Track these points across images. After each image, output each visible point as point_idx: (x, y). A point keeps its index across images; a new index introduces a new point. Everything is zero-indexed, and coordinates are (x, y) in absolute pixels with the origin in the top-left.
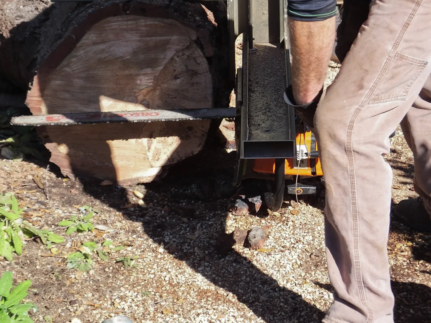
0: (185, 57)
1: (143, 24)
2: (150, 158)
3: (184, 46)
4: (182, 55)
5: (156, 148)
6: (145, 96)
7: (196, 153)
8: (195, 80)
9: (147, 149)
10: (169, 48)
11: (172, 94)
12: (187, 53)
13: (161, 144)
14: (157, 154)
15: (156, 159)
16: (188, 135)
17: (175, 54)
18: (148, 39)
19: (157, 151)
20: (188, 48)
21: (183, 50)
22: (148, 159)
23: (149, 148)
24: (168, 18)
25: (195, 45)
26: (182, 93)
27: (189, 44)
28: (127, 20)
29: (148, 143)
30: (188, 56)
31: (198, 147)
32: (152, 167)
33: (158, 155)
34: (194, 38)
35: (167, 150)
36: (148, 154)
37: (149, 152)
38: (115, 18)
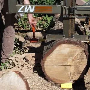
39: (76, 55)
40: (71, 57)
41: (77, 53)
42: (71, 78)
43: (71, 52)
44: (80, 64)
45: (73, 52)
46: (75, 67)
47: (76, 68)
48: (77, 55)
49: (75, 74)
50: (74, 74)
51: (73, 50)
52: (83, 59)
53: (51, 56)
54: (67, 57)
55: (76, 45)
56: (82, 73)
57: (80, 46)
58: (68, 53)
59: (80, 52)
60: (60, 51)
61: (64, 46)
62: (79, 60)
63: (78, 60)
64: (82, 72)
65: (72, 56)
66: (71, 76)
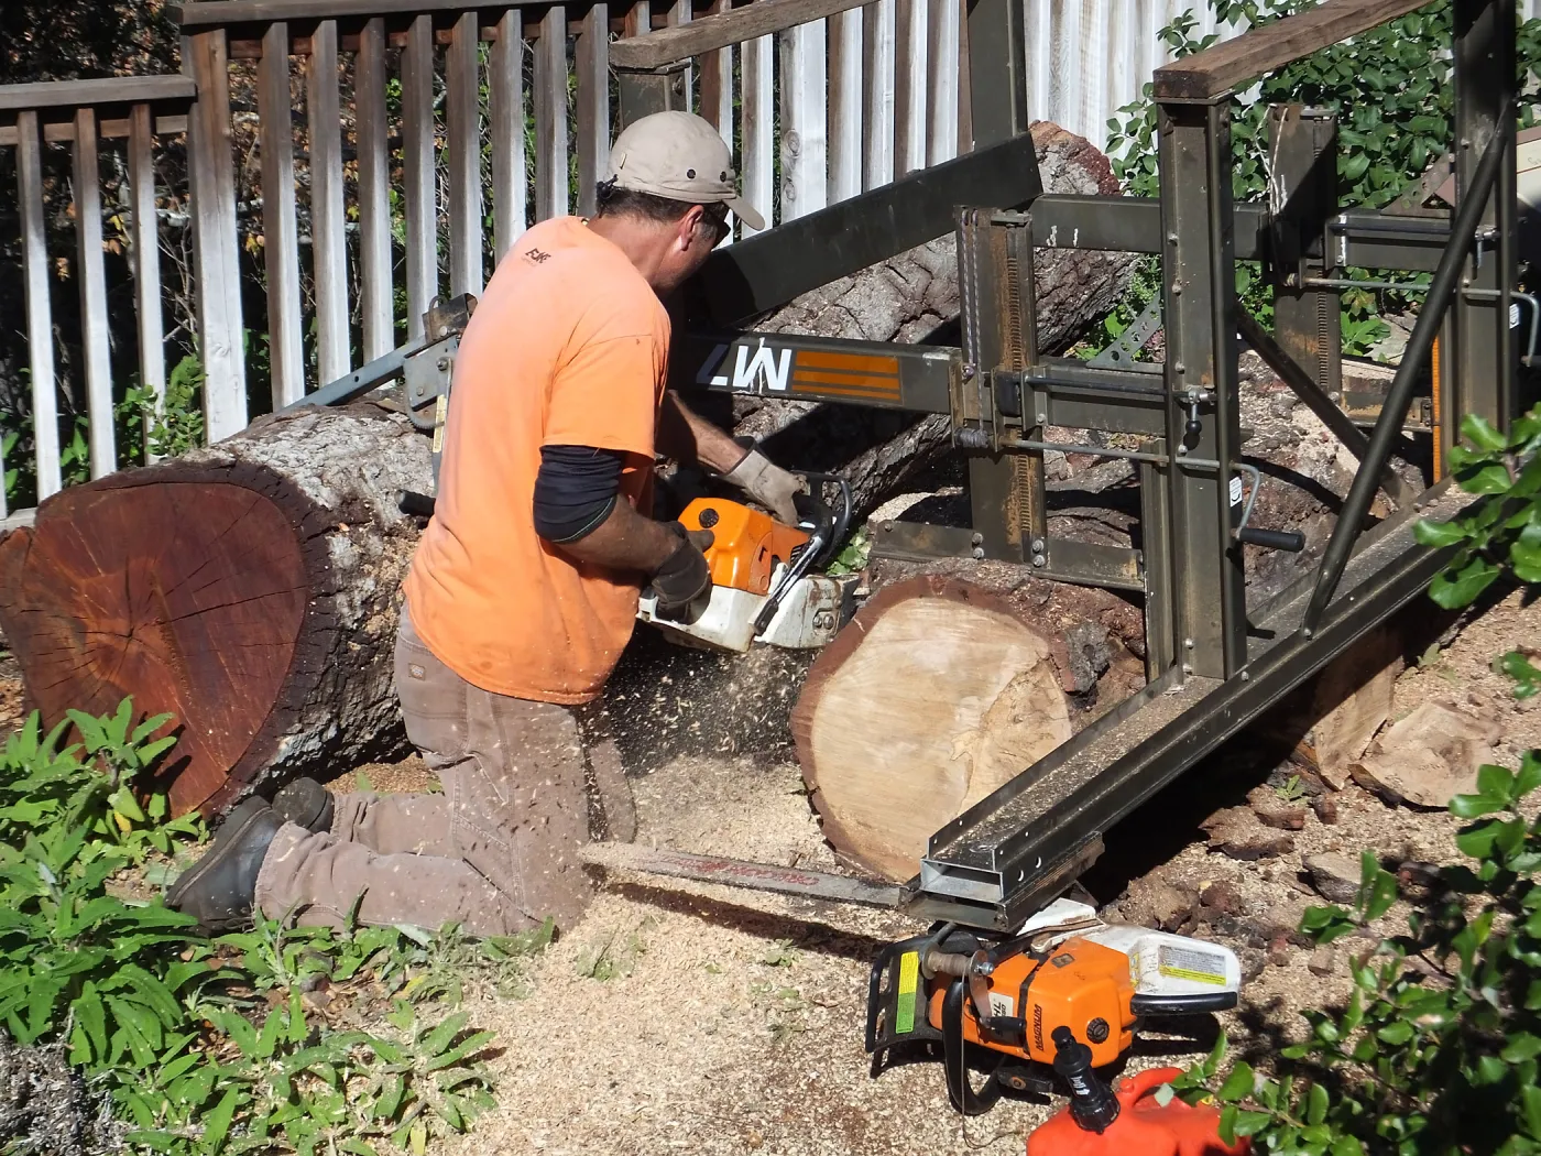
0: (1030, 685)
1: (964, 617)
3: (1028, 665)
4: (1025, 681)
8: (1046, 728)
10: (1005, 666)
12: (1035, 679)
17: (1014, 679)
18: (972, 644)
20: (1034, 669)
21: (1026, 673)
24: (1003, 613)
25: (1045, 667)
27: (1035, 662)
28: (940, 608)
30: (1035, 685)
34: (1044, 653)
38: (922, 601)
39: (1001, 688)
40: (973, 700)
41: (1007, 676)
43: (974, 662)
45: (985, 661)
48: (1010, 685)
51: (981, 648)
52: (1045, 718)
53: (849, 677)
54: (950, 697)
55: (997, 615)
58: (953, 666)
59: (1022, 667)
60: (902, 647)
61: (922, 613)
62: (1019, 726)
63: (1015, 721)
65: (976, 688)
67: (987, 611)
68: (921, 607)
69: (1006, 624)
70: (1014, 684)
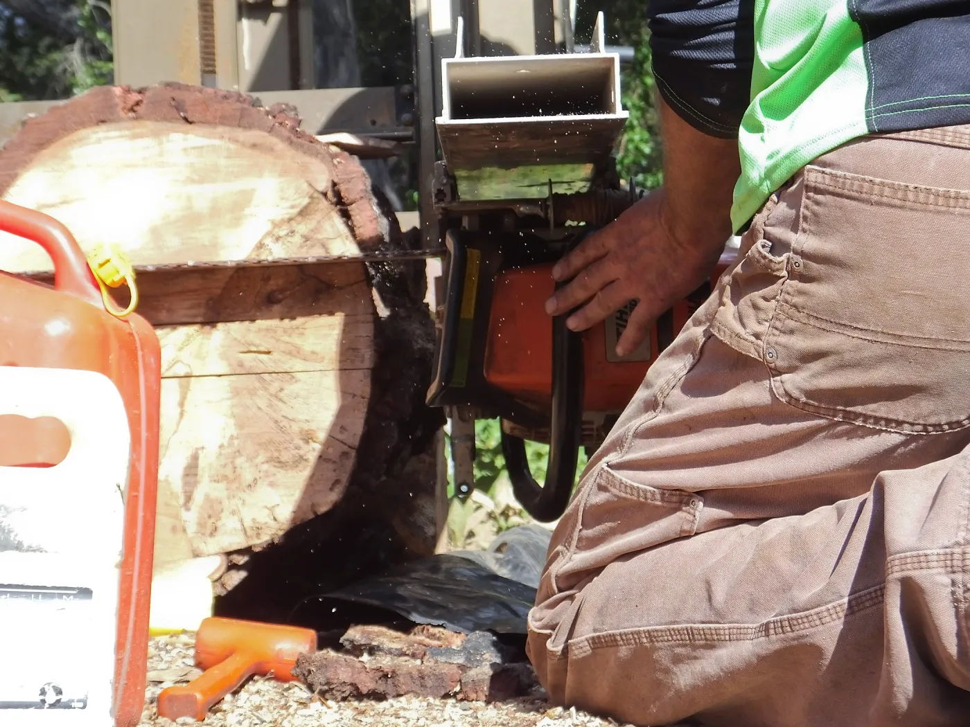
0: (297, 239)
1: (179, 146)
2: (192, 528)
3: (293, 207)
4: (287, 235)
5: (207, 497)
6: (180, 349)
7: (323, 509)
9: (182, 501)
11: (257, 342)
12: (302, 228)
13: (222, 486)
14: (210, 517)
15: (208, 531)
16: (301, 457)
17: (269, 234)
18: (194, 189)
19: (212, 507)
20: (304, 213)
21: (290, 220)
22: (184, 531)
23: (189, 498)
24: (250, 127)
25: (324, 204)
26: (286, 338)
27: (306, 201)
28: (135, 137)
29: (186, 484)
30: (306, 238)
31: (331, 489)
32: (196, 555)
33: (213, 520)
34: (323, 184)
35: (240, 503)
36: (185, 515)
37: (188, 509)
38: (101, 132)
41: (255, 230)
42: (201, 525)
44: (295, 352)
45: (215, 212)
46: (236, 392)
47: (252, 392)
48: (261, 245)
49: (248, 476)
50: (229, 477)
51: (203, 195)
52: (324, 288)
55: (242, 135)
56: (321, 458)
57: (280, 146)
58: (156, 232)
59: (283, 212)
64: (322, 436)
66: (199, 496)
67: (220, 129)
68: (99, 141)
69: (254, 146)
70: (268, 241)
